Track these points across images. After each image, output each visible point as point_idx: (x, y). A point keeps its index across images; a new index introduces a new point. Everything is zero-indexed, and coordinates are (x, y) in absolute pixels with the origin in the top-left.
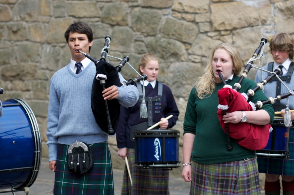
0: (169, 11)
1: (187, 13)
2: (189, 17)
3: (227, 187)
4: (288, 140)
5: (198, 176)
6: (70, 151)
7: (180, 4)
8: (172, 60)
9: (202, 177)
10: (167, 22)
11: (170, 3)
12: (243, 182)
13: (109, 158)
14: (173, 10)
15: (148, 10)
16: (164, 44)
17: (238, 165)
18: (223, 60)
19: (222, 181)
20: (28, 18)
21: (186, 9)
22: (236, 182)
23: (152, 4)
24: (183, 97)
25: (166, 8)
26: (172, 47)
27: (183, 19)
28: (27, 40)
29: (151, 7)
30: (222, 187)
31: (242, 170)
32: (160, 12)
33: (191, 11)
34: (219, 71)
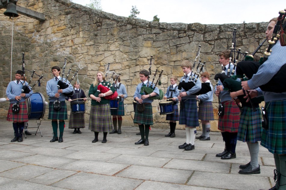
0: (86, 75)
1: (91, 76)
2: (92, 77)
3: (102, 112)
4: (118, 105)
5: (93, 109)
6: (54, 103)
7: (89, 73)
8: (87, 89)
9: (94, 110)
10: (85, 79)
11: (86, 73)
12: (106, 110)
13: (66, 106)
14: (87, 75)
15: (80, 75)
16: (84, 85)
17: (105, 106)
18: (100, 76)
19: (100, 110)
20: (44, 80)
21: (91, 75)
22: (104, 111)
23: (81, 74)
24: (90, 100)
25: (85, 75)
26: (87, 86)
27: (90, 77)
28: (44, 86)
29: (81, 75)
30: (100, 112)
31: (106, 107)
32: (83, 76)
33: (92, 75)
34: (99, 79)
